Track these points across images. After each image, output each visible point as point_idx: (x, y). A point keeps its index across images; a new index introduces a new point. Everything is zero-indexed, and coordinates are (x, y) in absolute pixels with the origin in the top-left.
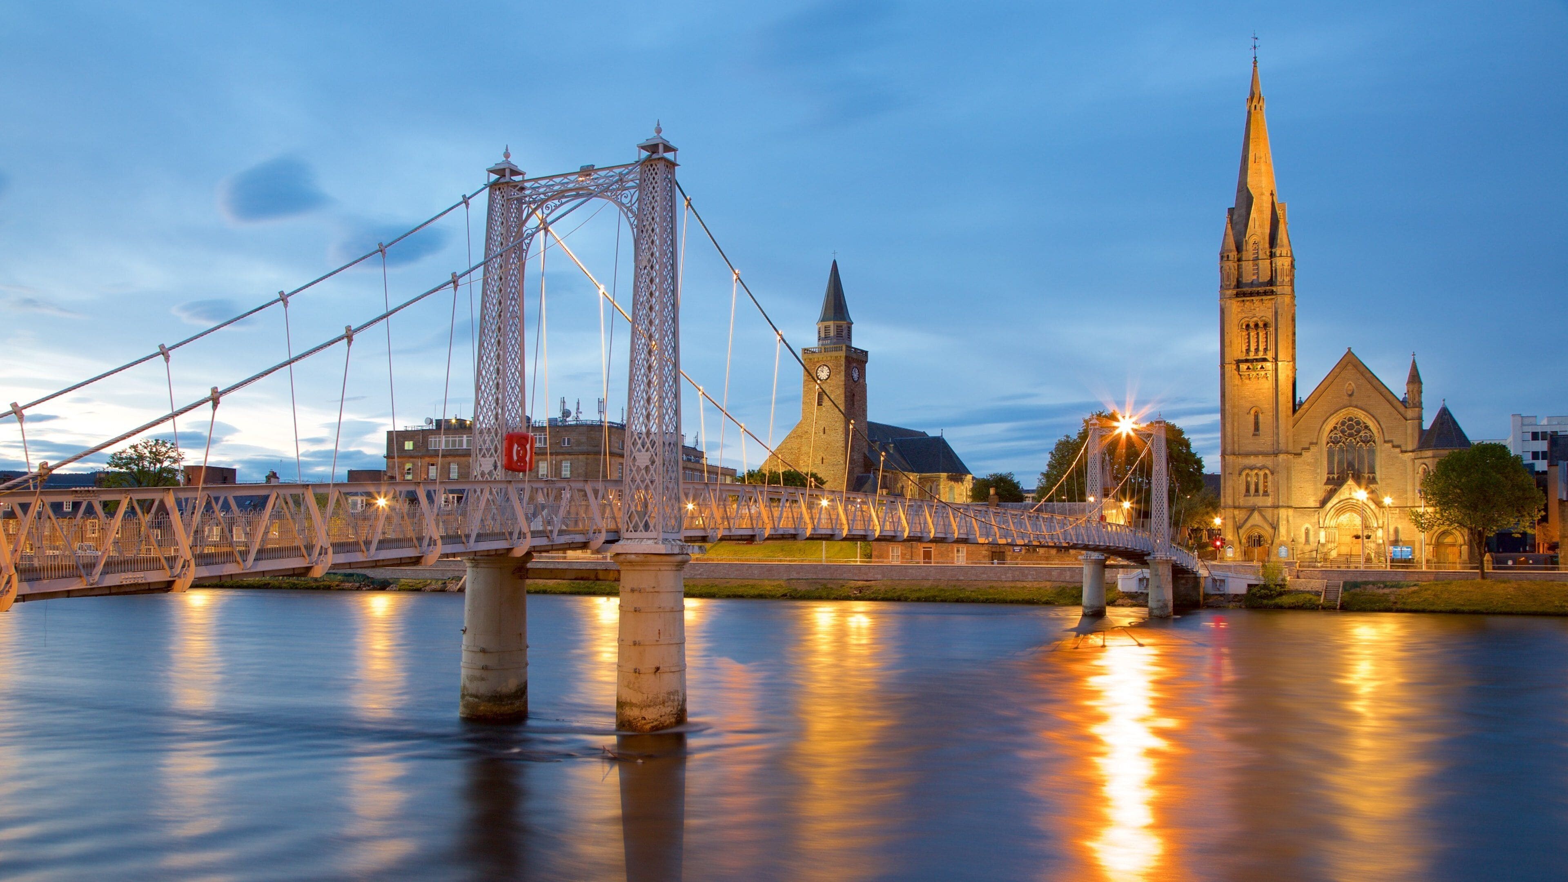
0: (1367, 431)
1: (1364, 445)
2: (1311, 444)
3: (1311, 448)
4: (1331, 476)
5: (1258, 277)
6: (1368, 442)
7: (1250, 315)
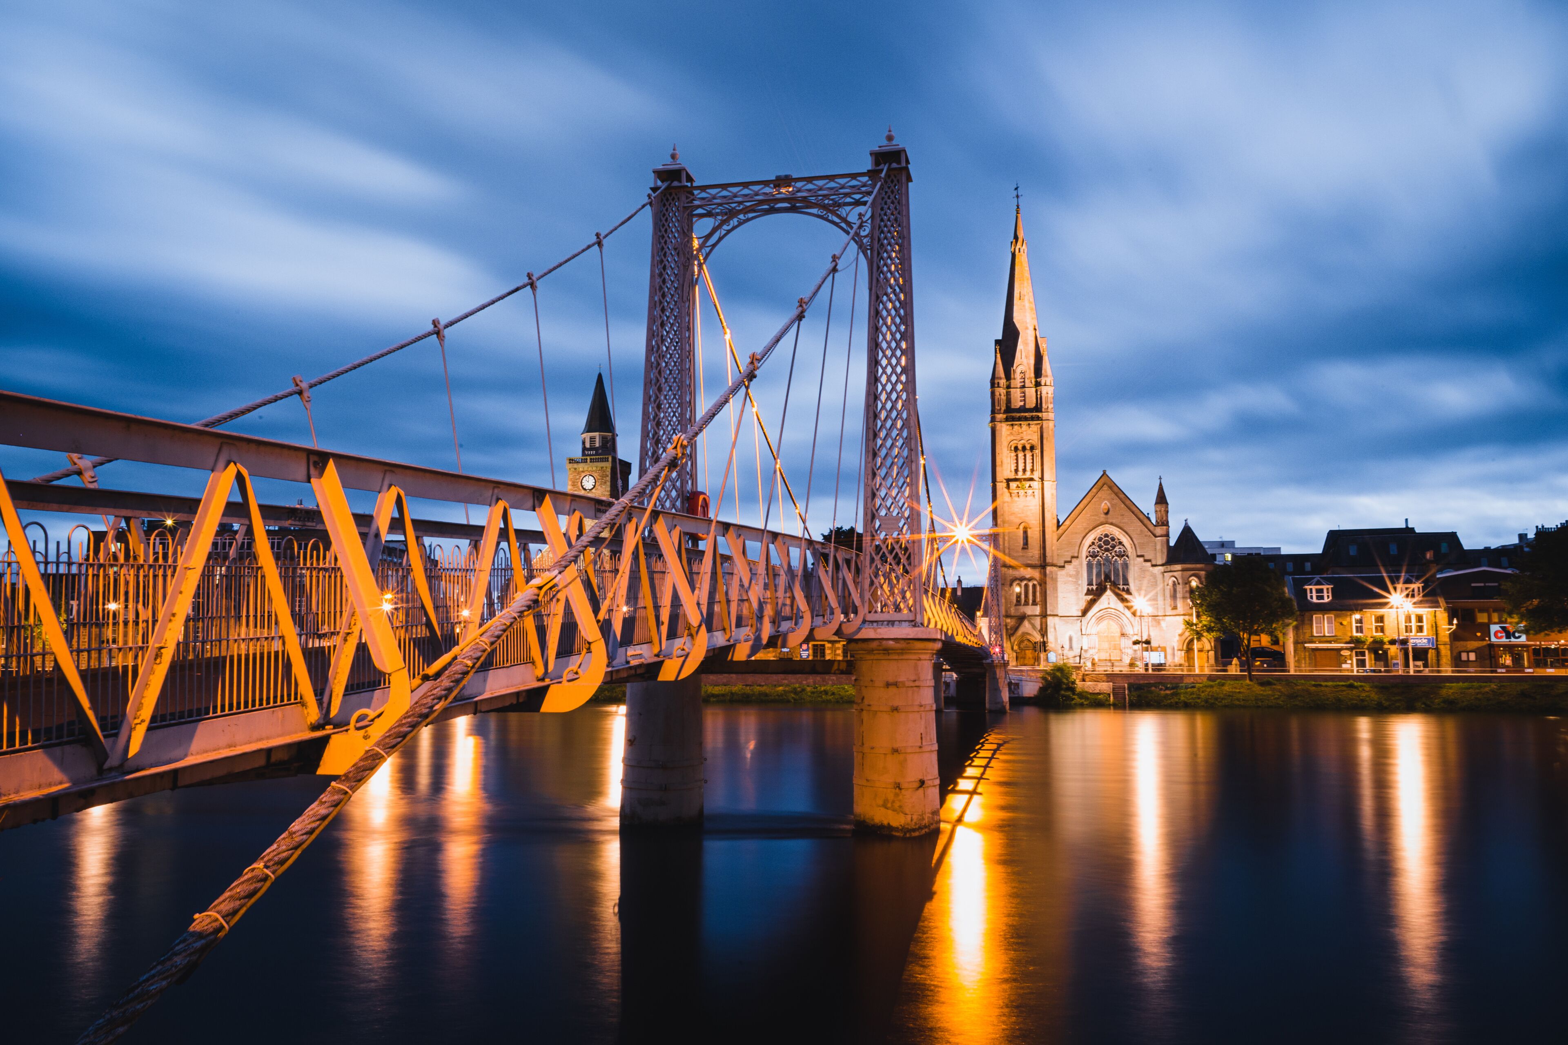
0: (1121, 547)
1: (1118, 559)
2: (1073, 557)
3: (1073, 561)
4: (1090, 588)
5: (1025, 404)
6: (1123, 556)
7: (1019, 438)
